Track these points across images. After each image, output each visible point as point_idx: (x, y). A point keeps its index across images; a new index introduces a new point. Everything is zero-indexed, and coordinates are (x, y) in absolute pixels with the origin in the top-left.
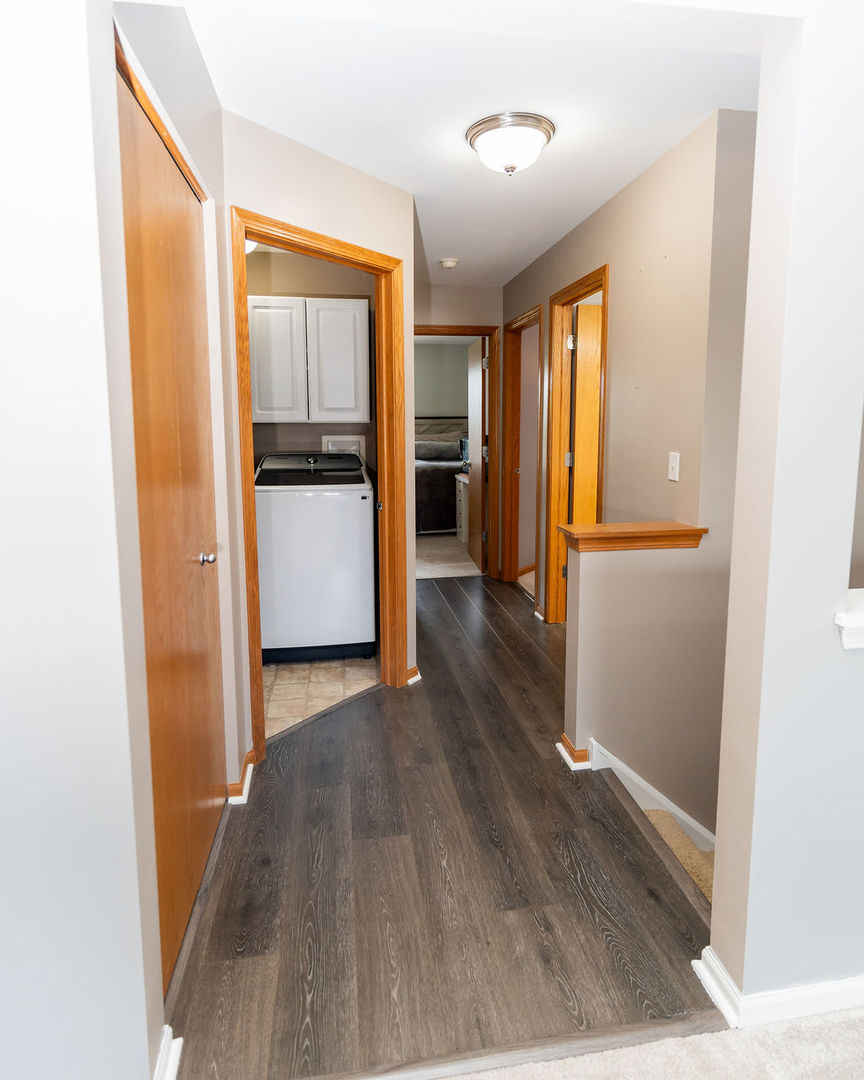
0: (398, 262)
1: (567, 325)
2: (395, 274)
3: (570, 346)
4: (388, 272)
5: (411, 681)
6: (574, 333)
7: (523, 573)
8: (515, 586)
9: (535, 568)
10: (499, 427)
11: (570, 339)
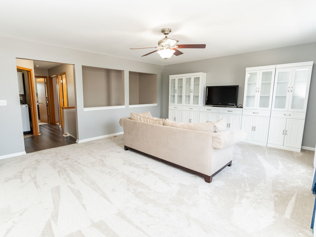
0: (32, 70)
1: (61, 79)
2: (31, 72)
3: (62, 82)
4: (30, 71)
5: (39, 134)
6: (62, 80)
7: (57, 122)
8: (55, 124)
9: (59, 122)
10: (49, 96)
11: (62, 81)
